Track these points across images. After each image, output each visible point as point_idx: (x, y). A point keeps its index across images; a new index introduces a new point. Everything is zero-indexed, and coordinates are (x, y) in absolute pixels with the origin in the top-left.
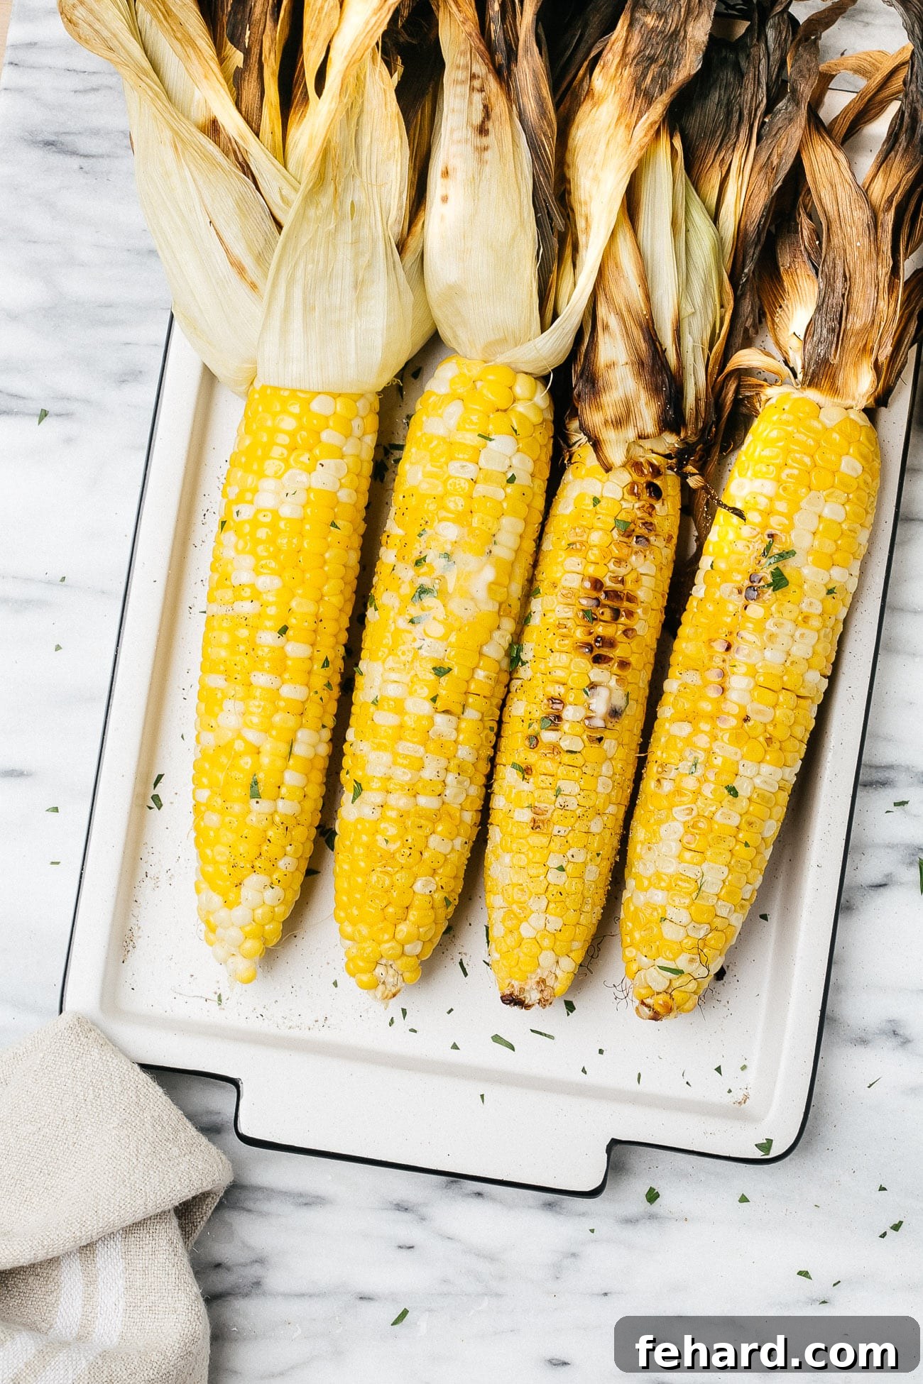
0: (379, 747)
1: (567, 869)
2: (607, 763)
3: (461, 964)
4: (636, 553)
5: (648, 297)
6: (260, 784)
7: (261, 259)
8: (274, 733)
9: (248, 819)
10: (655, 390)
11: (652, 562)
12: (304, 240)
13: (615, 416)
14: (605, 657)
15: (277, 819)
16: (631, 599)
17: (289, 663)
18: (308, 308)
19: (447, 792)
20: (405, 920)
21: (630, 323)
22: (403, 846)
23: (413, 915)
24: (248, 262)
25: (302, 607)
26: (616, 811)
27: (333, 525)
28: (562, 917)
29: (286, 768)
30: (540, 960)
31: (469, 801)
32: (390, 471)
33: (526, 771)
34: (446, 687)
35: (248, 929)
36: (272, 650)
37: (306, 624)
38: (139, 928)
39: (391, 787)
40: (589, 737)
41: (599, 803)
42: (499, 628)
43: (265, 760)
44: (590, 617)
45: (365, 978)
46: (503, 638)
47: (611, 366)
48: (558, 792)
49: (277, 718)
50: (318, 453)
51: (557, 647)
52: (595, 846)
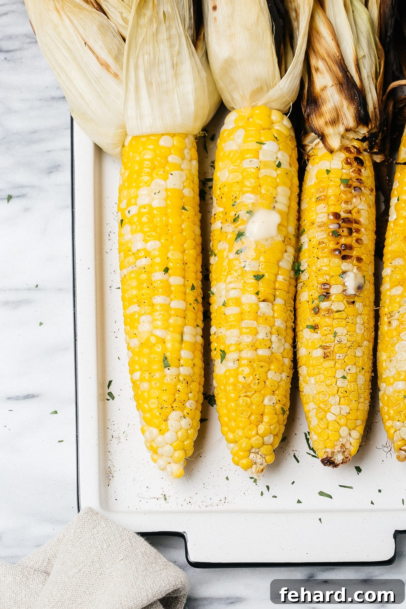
0: (231, 327)
1: (347, 377)
2: (359, 316)
3: (295, 456)
4: (355, 196)
5: (338, 45)
6: (169, 358)
7: (117, 58)
8: (171, 329)
9: (165, 381)
10: (351, 99)
11: (365, 202)
12: (140, 40)
13: (331, 118)
14: (348, 256)
15: (181, 378)
16: (357, 222)
17: (173, 288)
18: (149, 84)
19: (273, 346)
20: (262, 422)
21: (330, 63)
22: (254, 379)
23: (266, 419)
24: (110, 61)
25: (174, 256)
26: (368, 345)
27: (184, 208)
28: (349, 405)
29: (181, 349)
30: (340, 432)
31: (286, 352)
32: (208, 194)
33: (315, 328)
34: (262, 286)
35: (175, 444)
36: (162, 282)
37: (178, 265)
38: (114, 466)
39: (241, 346)
40: (347, 301)
41: (359, 339)
42: (286, 251)
43: (169, 345)
44: (336, 234)
45: (244, 461)
46: (289, 257)
47: (324, 88)
48: (335, 334)
49: (171, 321)
50: (168, 169)
51: (321, 255)
52: (360, 364)
